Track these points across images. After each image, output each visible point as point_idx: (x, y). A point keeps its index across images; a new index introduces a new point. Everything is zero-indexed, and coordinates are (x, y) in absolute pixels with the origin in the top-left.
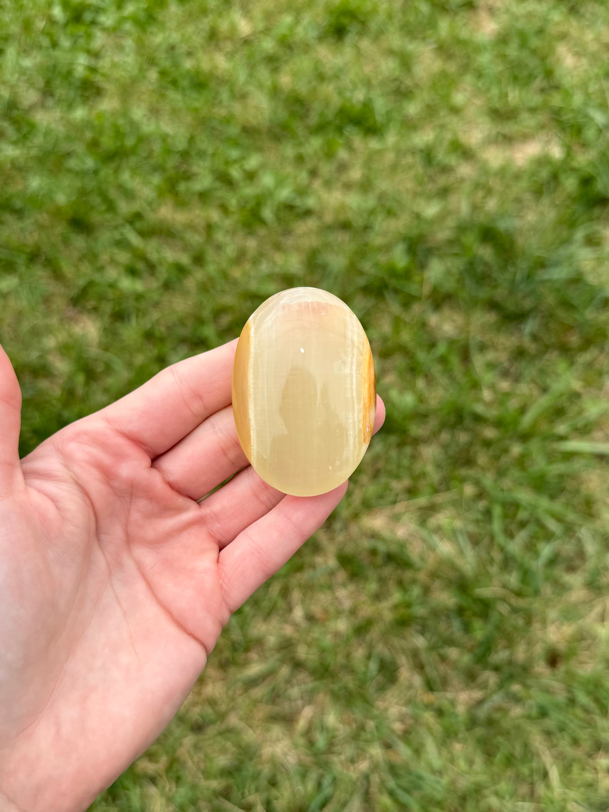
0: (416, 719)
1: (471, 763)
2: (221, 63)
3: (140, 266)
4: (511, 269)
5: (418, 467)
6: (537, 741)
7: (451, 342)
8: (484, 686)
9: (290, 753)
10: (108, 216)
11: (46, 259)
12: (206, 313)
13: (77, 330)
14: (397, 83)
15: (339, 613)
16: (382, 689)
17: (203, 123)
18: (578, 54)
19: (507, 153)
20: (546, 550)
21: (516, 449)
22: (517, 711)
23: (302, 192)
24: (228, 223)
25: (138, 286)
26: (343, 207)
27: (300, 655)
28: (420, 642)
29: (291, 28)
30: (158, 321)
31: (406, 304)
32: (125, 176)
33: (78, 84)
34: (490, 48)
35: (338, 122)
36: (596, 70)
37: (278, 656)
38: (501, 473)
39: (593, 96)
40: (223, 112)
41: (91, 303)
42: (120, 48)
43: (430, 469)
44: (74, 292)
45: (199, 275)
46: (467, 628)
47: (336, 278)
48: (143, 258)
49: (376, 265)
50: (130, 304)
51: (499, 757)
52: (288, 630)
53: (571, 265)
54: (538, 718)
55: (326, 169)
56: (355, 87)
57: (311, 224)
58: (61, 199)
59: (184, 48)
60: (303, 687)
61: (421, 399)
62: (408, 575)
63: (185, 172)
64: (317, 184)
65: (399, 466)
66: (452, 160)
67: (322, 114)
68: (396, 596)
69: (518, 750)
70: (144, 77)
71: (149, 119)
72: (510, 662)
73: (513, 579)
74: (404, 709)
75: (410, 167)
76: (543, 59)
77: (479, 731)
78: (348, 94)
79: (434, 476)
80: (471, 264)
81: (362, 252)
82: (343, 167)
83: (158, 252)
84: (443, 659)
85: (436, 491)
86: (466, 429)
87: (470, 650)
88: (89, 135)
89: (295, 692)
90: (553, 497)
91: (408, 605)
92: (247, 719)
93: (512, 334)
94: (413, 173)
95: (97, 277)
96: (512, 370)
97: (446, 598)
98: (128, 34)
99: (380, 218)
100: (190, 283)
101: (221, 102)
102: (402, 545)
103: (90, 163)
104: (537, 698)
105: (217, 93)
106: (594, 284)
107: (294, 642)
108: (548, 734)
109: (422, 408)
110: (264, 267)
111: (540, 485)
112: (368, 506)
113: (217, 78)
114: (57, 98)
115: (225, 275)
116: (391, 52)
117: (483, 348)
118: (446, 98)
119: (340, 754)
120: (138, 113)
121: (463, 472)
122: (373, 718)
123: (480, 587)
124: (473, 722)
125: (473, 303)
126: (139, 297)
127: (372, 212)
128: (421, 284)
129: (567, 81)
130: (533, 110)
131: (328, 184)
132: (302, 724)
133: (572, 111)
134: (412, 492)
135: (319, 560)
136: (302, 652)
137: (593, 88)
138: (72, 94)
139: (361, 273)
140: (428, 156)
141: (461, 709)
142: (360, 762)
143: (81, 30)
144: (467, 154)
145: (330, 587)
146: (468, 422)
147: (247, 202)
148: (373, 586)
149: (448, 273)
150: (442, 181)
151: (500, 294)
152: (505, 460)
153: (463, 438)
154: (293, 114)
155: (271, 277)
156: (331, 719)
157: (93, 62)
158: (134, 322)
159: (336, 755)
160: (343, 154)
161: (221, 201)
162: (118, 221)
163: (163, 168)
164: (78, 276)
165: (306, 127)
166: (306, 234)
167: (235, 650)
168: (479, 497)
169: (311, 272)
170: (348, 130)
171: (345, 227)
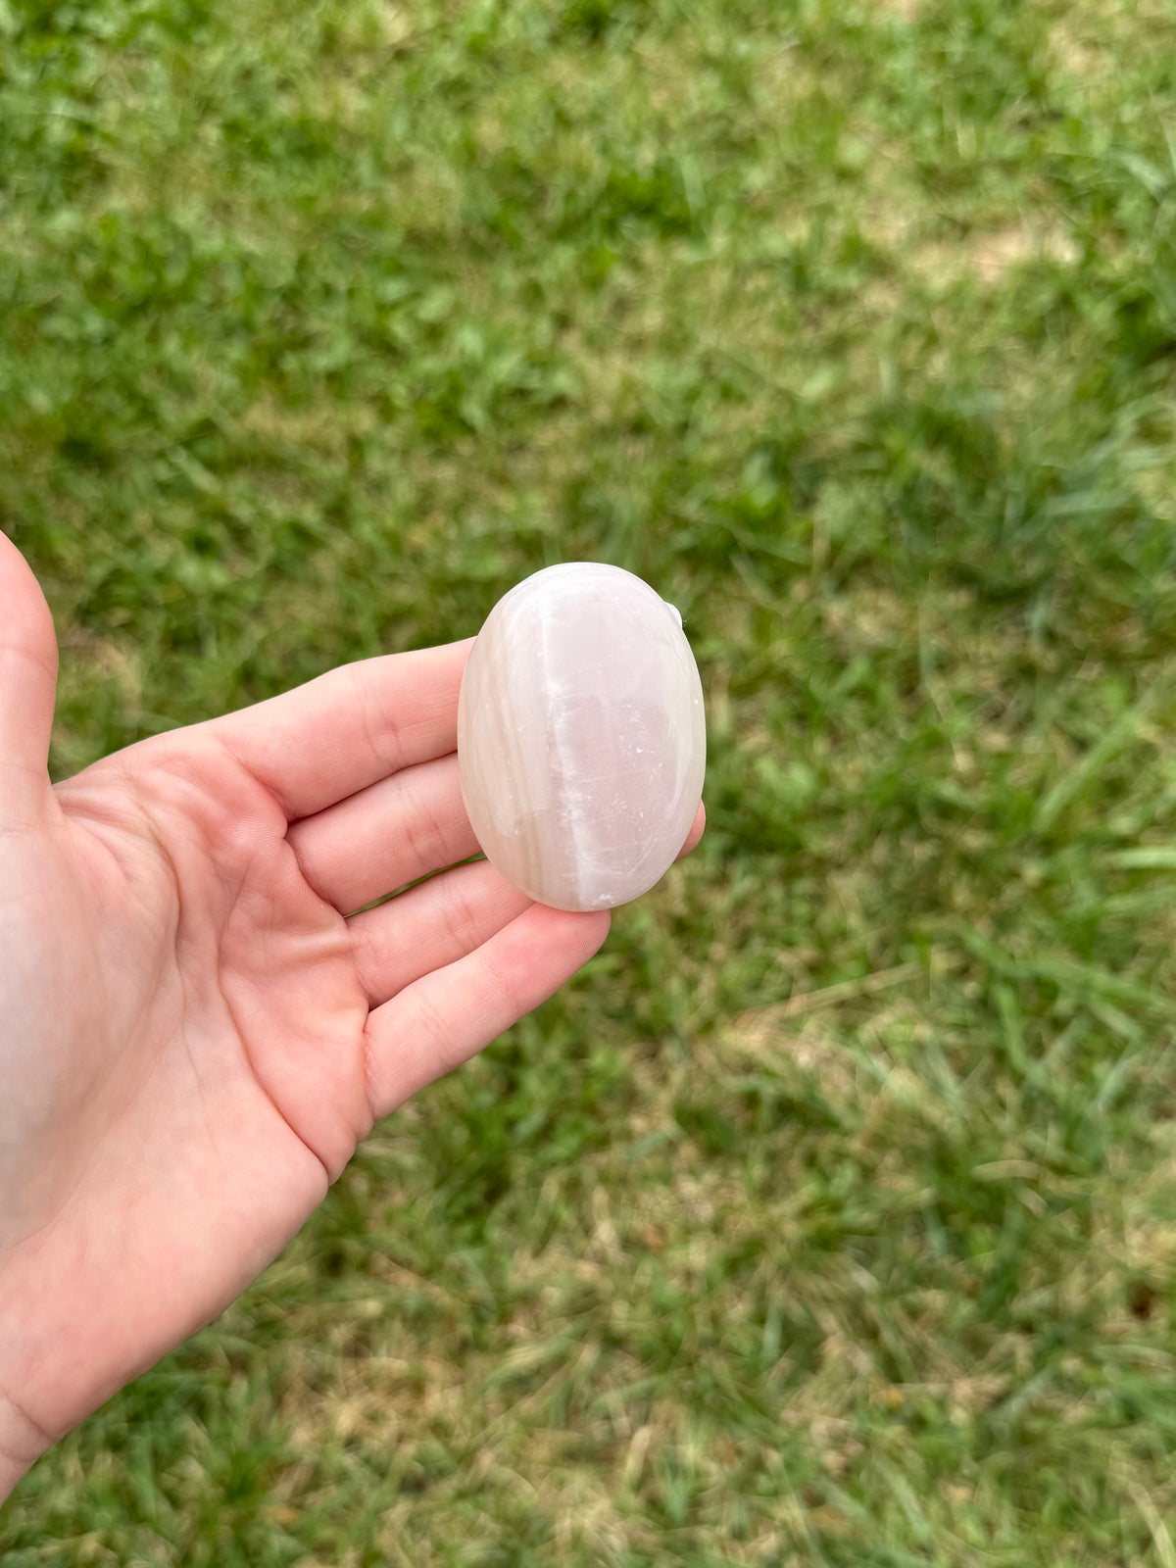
0: (867, 1441)
1: (989, 1526)
2: (354, 102)
3: (217, 532)
4: (992, 495)
5: (827, 919)
6: (1123, 1471)
7: (878, 656)
8: (1006, 1364)
9: (612, 1528)
10: (142, 431)
11: (17, 527)
12: (364, 624)
13: (97, 670)
14: (723, 123)
15: (688, 1232)
16: (791, 1383)
17: (324, 226)
18: (1092, 45)
19: (963, 261)
20: (1110, 1078)
21: (1033, 871)
22: (1077, 1412)
23: (542, 362)
24: (391, 435)
25: (218, 576)
26: (629, 387)
27: (616, 1322)
28: (864, 1280)
29: (494, 23)
30: (262, 646)
31: (778, 586)
32: (171, 346)
33: (56, 157)
34: (911, 40)
35: (605, 211)
36: (1135, 75)
37: (568, 1328)
38: (1003, 923)
39: (1132, 131)
40: (365, 204)
41: (120, 615)
42: (137, 82)
43: (854, 921)
44: (82, 594)
45: (341, 545)
46: (959, 1246)
47: (628, 535)
48: (223, 516)
49: (708, 503)
50: (203, 610)
51: (1049, 1509)
52: (587, 1271)
53: (1115, 485)
54: (1120, 1426)
55: (589, 312)
56: (637, 138)
57: (568, 426)
58: (40, 400)
59: (270, 74)
60: (627, 1390)
61: (825, 778)
62: (828, 1143)
63: (293, 332)
64: (572, 342)
65: (789, 918)
66: (851, 280)
67: (570, 195)
68: (809, 1190)
69: (1088, 1494)
70: (195, 138)
71: (210, 225)
72: (1054, 1313)
73: (1049, 1141)
74: (842, 1423)
75: (762, 297)
76: (1023, 57)
77: (1001, 1459)
78: (622, 151)
79: (865, 937)
80: (909, 491)
81: (680, 477)
82: (623, 306)
83: (252, 501)
84: (914, 1313)
85: (871, 968)
86: (923, 836)
87: (971, 1294)
88: (87, 266)
89: (612, 1398)
90: (1115, 968)
91: (836, 1207)
92: (518, 1460)
93: (1002, 632)
94: (771, 306)
95: (127, 560)
96: (1011, 705)
97: (913, 1189)
98: (151, 50)
99: (709, 404)
100: (325, 565)
101: (356, 185)
102: (810, 1081)
103: (95, 324)
104: (1114, 1382)
105: (350, 164)
106: (1167, 518)
107: (602, 1296)
108: (1145, 1455)
109: (830, 796)
110: (477, 524)
111: (1087, 941)
112: (731, 1006)
113: (344, 131)
114: (13, 191)
115: (395, 542)
116: (707, 62)
117: (945, 665)
118: (826, 149)
119: (716, 1523)
120: (189, 214)
121: (927, 924)
122: (776, 1446)
123: (983, 1162)
124: (987, 1441)
125: (920, 572)
126: (219, 597)
127: (692, 396)
128: (808, 539)
129: (1075, 104)
130: (1010, 167)
131: (595, 344)
132: (631, 1465)
133: (1093, 162)
134: (819, 971)
135: (638, 1123)
136: (620, 1316)
137: (1129, 113)
138: (43, 179)
139: (680, 523)
140: (798, 272)
141: (959, 1416)
142: (759, 1539)
143: (54, 46)
144: (879, 266)
145: (668, 1179)
146: (929, 820)
147: (427, 389)
148: (758, 1171)
149: (862, 511)
150: (832, 323)
151: (971, 549)
152: (1011, 893)
153: (921, 852)
154: (510, 201)
155: (492, 541)
156: (691, 1452)
157: (83, 113)
158: (212, 650)
159: (707, 1526)
160: (621, 278)
161: (375, 388)
162: (163, 441)
163: (247, 326)
164: (89, 560)
165: (539, 226)
166: (557, 448)
167: (479, 1320)
168: (962, 973)
169: (574, 525)
170: (628, 226)
171: (639, 427)
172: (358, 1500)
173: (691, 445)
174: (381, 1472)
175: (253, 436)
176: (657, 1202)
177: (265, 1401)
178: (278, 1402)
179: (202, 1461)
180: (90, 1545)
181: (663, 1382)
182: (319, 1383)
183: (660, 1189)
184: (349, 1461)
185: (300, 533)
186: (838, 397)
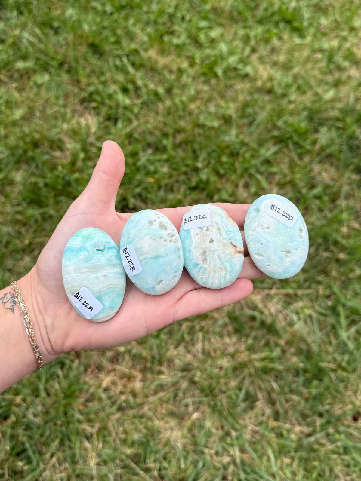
0: (263, 437)
3: (130, 86)
6: (338, 469)
7: (327, 187)
8: (311, 425)
9: (179, 441)
10: (115, 47)
13: (83, 121)
15: (224, 354)
16: (245, 411)
22: (330, 447)
23: (244, 61)
24: (191, 71)
25: (127, 101)
26: (271, 79)
27: (196, 377)
28: (275, 386)
31: (301, 156)
32: (131, 21)
37: (180, 374)
38: (345, 285)
41: (94, 104)
44: (84, 94)
45: (168, 102)
47: (258, 125)
48: (133, 82)
49: (285, 122)
50: (121, 110)
52: (190, 358)
54: (341, 454)
55: (263, 50)
57: (246, 85)
58: (86, 27)
60: (194, 399)
62: (273, 340)
64: (254, 58)
66: (346, 64)
67: (266, 10)
68: (265, 354)
72: (330, 413)
74: (256, 428)
75: (318, 61)
77: (302, 454)
80: (350, 138)
82: (273, 50)
83: (143, 80)
84: (288, 400)
85: (300, 287)
86: (327, 249)
87: (307, 400)
89: (189, 400)
91: (273, 361)
92: (155, 411)
94: (320, 65)
95: (100, 87)
97: (298, 362)
99: (293, 90)
100: (161, 107)
102: (274, 318)
103: (109, 8)
107: (193, 367)
108: (347, 465)
110: (212, 108)
115: (185, 106)
117: (348, 196)
118: (349, 19)
119: (211, 448)
121: (321, 278)
122: (236, 430)
124: (300, 447)
125: (347, 165)
126: (125, 108)
127: (288, 86)
128: (315, 143)
131: (261, 60)
132: (189, 423)
136: (198, 376)
139: (275, 126)
140: (331, 56)
141: (293, 436)
142: (223, 457)
145: (221, 336)
146: (331, 245)
147: (206, 59)
148: (250, 341)
150: (337, 75)
153: (325, 255)
156: (208, 424)
158: (120, 125)
159: (208, 448)
160: (275, 42)
161: (190, 54)
162: (120, 52)
163: (156, 22)
164: (89, 85)
165: (254, 16)
166: (242, 91)
167: (153, 362)
168: (328, 297)
169: (242, 117)
170: (282, 25)
171: (270, 92)
172: (103, 409)
173: (284, 102)
174: (113, 403)
175: (150, 59)
176: (216, 342)
177: (82, 369)
178: (86, 371)
179: (59, 383)
180: (18, 399)
181: (205, 399)
182: (100, 368)
183: (218, 338)
184: (104, 396)
185: (156, 94)
186: (334, 100)
